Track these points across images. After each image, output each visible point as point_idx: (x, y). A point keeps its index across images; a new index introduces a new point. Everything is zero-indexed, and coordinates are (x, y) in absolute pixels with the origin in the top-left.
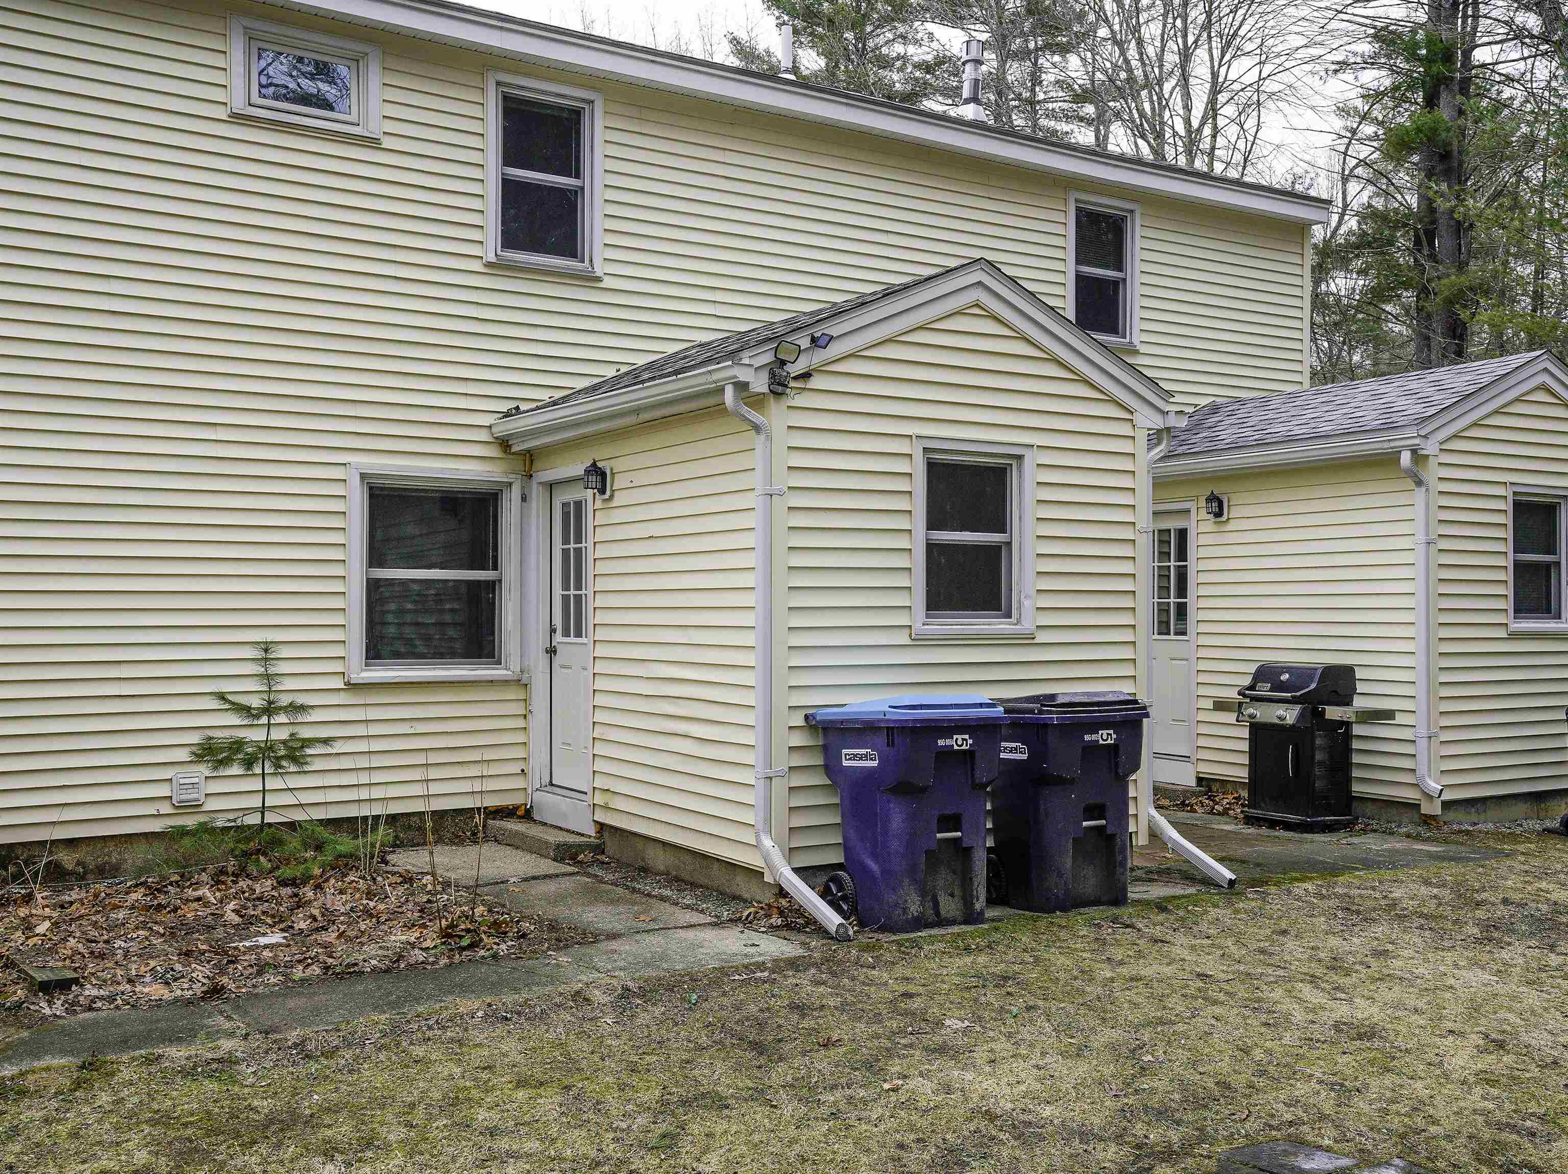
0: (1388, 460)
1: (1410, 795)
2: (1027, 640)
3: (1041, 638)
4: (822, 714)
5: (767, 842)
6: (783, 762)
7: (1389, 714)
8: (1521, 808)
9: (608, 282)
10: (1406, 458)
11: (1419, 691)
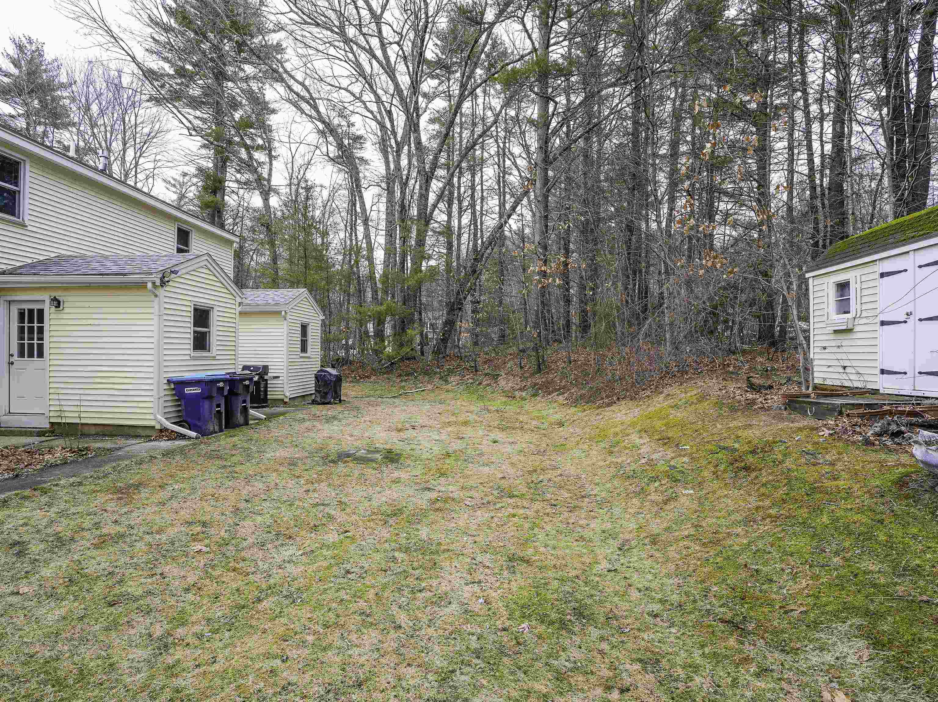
0: (279, 313)
1: (282, 397)
2: (214, 358)
3: (218, 357)
4: (174, 379)
5: (159, 417)
6: (163, 393)
7: (278, 377)
8: (300, 399)
9: (29, 228)
10: (283, 313)
11: (285, 371)
